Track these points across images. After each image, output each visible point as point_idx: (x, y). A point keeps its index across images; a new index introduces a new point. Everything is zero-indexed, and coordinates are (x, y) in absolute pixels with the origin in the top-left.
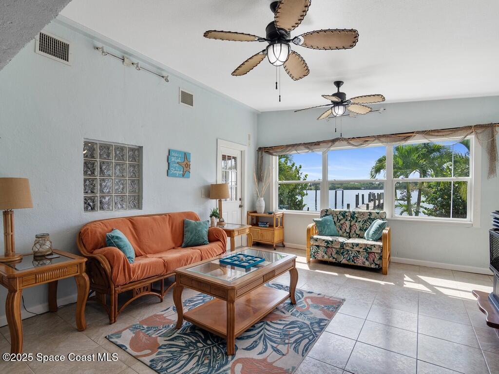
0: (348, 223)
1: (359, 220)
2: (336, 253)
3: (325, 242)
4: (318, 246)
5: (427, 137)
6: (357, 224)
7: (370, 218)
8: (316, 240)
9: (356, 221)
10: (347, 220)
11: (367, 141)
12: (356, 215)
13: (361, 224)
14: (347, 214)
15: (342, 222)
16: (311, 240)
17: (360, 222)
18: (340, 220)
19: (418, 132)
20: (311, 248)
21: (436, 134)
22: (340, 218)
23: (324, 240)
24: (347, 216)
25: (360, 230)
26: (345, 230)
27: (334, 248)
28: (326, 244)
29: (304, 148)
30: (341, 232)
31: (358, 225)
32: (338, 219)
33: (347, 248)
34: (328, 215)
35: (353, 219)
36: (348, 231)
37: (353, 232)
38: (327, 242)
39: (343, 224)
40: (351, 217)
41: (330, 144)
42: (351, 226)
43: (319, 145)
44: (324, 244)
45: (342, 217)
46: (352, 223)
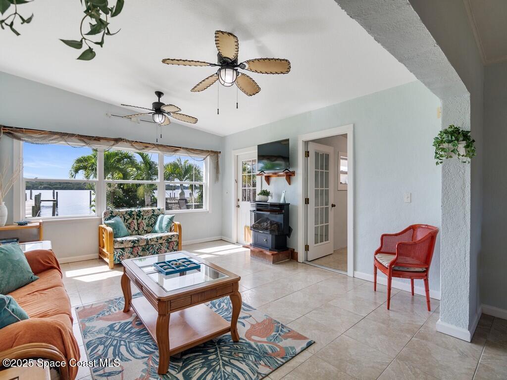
0: (135, 221)
1: (145, 217)
2: (142, 250)
3: (132, 243)
4: (123, 249)
5: (188, 153)
6: (143, 221)
7: (153, 215)
8: (122, 243)
9: (143, 219)
10: (134, 219)
11: (148, 147)
12: (142, 214)
13: (147, 220)
14: (133, 213)
15: (129, 221)
16: (116, 244)
17: (145, 219)
18: (127, 220)
19: (183, 148)
20: (116, 253)
21: (193, 151)
22: (126, 218)
23: (130, 241)
24: (133, 215)
25: (147, 226)
26: (134, 228)
27: (139, 246)
28: (133, 244)
29: (78, 141)
30: (130, 231)
31: (145, 222)
32: (125, 219)
33: (152, 243)
34: (114, 217)
35: (140, 217)
36: (136, 229)
37: (141, 229)
38: (133, 242)
39: (131, 223)
40: (137, 215)
41: (113, 142)
42: (138, 224)
43: (99, 141)
44: (131, 245)
45: (129, 217)
46: (139, 221)
